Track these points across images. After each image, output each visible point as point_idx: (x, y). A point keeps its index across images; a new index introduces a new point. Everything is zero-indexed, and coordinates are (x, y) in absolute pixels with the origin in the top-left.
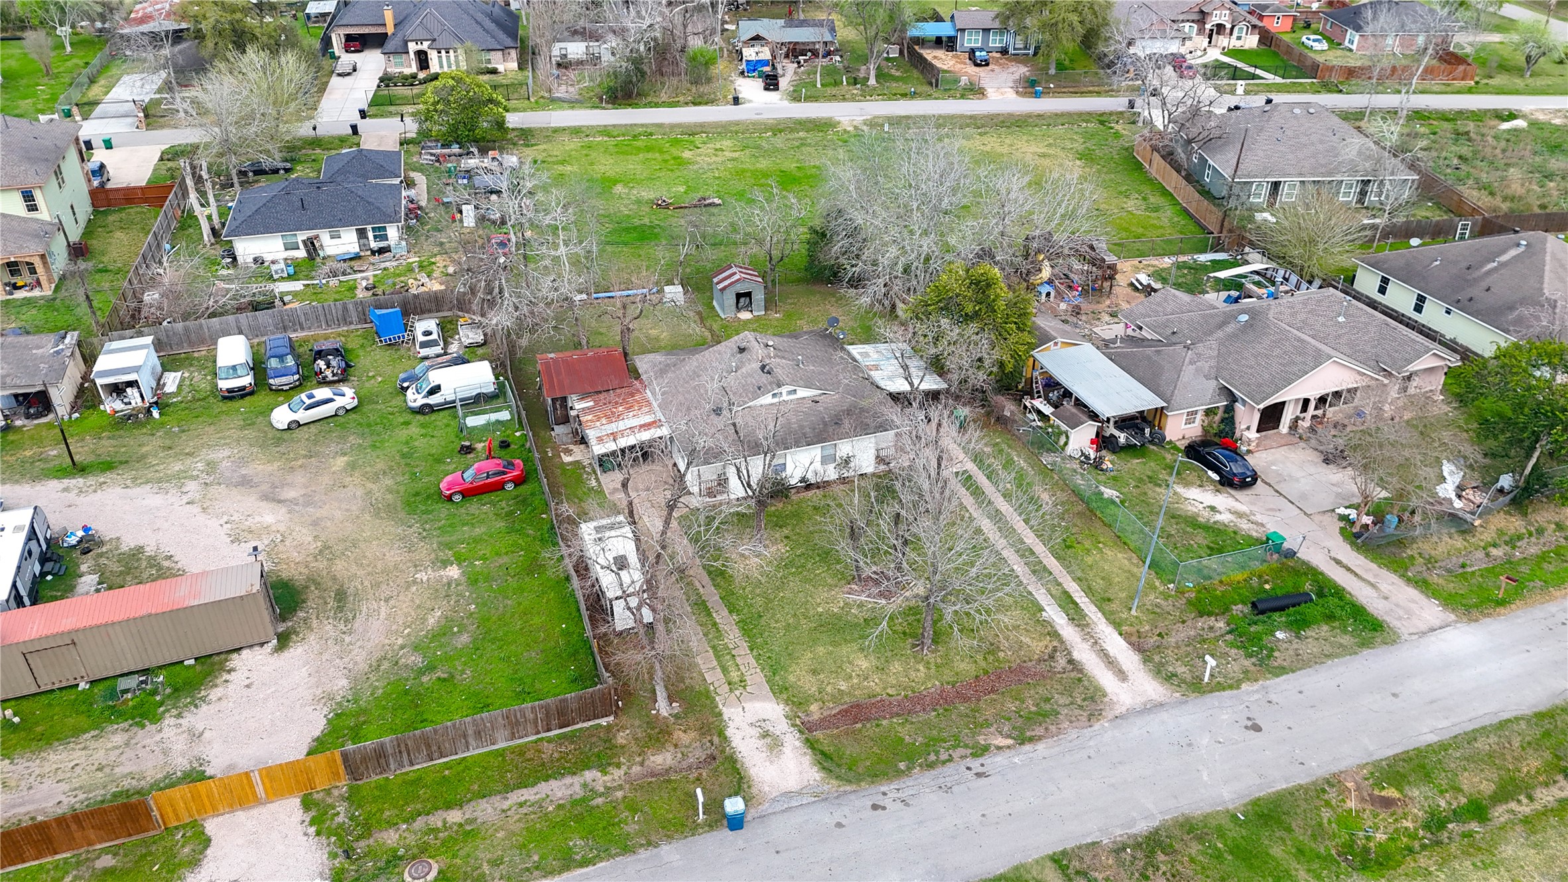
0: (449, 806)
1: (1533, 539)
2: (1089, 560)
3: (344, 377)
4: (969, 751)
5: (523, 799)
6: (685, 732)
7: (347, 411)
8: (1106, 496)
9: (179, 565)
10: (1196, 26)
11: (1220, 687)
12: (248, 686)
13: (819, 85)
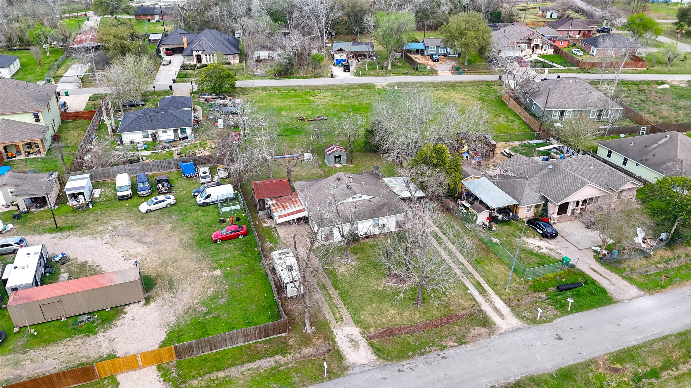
0: (219, 370)
1: (676, 261)
2: (487, 268)
3: (169, 191)
4: (439, 348)
5: (250, 367)
6: (318, 339)
7: (171, 205)
8: (494, 241)
9: (103, 269)
10: (527, 45)
11: (544, 322)
12: (133, 320)
13: (367, 70)
